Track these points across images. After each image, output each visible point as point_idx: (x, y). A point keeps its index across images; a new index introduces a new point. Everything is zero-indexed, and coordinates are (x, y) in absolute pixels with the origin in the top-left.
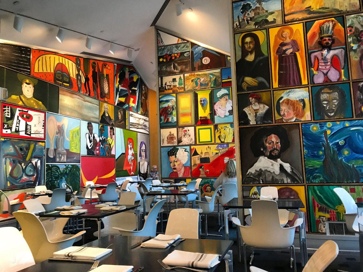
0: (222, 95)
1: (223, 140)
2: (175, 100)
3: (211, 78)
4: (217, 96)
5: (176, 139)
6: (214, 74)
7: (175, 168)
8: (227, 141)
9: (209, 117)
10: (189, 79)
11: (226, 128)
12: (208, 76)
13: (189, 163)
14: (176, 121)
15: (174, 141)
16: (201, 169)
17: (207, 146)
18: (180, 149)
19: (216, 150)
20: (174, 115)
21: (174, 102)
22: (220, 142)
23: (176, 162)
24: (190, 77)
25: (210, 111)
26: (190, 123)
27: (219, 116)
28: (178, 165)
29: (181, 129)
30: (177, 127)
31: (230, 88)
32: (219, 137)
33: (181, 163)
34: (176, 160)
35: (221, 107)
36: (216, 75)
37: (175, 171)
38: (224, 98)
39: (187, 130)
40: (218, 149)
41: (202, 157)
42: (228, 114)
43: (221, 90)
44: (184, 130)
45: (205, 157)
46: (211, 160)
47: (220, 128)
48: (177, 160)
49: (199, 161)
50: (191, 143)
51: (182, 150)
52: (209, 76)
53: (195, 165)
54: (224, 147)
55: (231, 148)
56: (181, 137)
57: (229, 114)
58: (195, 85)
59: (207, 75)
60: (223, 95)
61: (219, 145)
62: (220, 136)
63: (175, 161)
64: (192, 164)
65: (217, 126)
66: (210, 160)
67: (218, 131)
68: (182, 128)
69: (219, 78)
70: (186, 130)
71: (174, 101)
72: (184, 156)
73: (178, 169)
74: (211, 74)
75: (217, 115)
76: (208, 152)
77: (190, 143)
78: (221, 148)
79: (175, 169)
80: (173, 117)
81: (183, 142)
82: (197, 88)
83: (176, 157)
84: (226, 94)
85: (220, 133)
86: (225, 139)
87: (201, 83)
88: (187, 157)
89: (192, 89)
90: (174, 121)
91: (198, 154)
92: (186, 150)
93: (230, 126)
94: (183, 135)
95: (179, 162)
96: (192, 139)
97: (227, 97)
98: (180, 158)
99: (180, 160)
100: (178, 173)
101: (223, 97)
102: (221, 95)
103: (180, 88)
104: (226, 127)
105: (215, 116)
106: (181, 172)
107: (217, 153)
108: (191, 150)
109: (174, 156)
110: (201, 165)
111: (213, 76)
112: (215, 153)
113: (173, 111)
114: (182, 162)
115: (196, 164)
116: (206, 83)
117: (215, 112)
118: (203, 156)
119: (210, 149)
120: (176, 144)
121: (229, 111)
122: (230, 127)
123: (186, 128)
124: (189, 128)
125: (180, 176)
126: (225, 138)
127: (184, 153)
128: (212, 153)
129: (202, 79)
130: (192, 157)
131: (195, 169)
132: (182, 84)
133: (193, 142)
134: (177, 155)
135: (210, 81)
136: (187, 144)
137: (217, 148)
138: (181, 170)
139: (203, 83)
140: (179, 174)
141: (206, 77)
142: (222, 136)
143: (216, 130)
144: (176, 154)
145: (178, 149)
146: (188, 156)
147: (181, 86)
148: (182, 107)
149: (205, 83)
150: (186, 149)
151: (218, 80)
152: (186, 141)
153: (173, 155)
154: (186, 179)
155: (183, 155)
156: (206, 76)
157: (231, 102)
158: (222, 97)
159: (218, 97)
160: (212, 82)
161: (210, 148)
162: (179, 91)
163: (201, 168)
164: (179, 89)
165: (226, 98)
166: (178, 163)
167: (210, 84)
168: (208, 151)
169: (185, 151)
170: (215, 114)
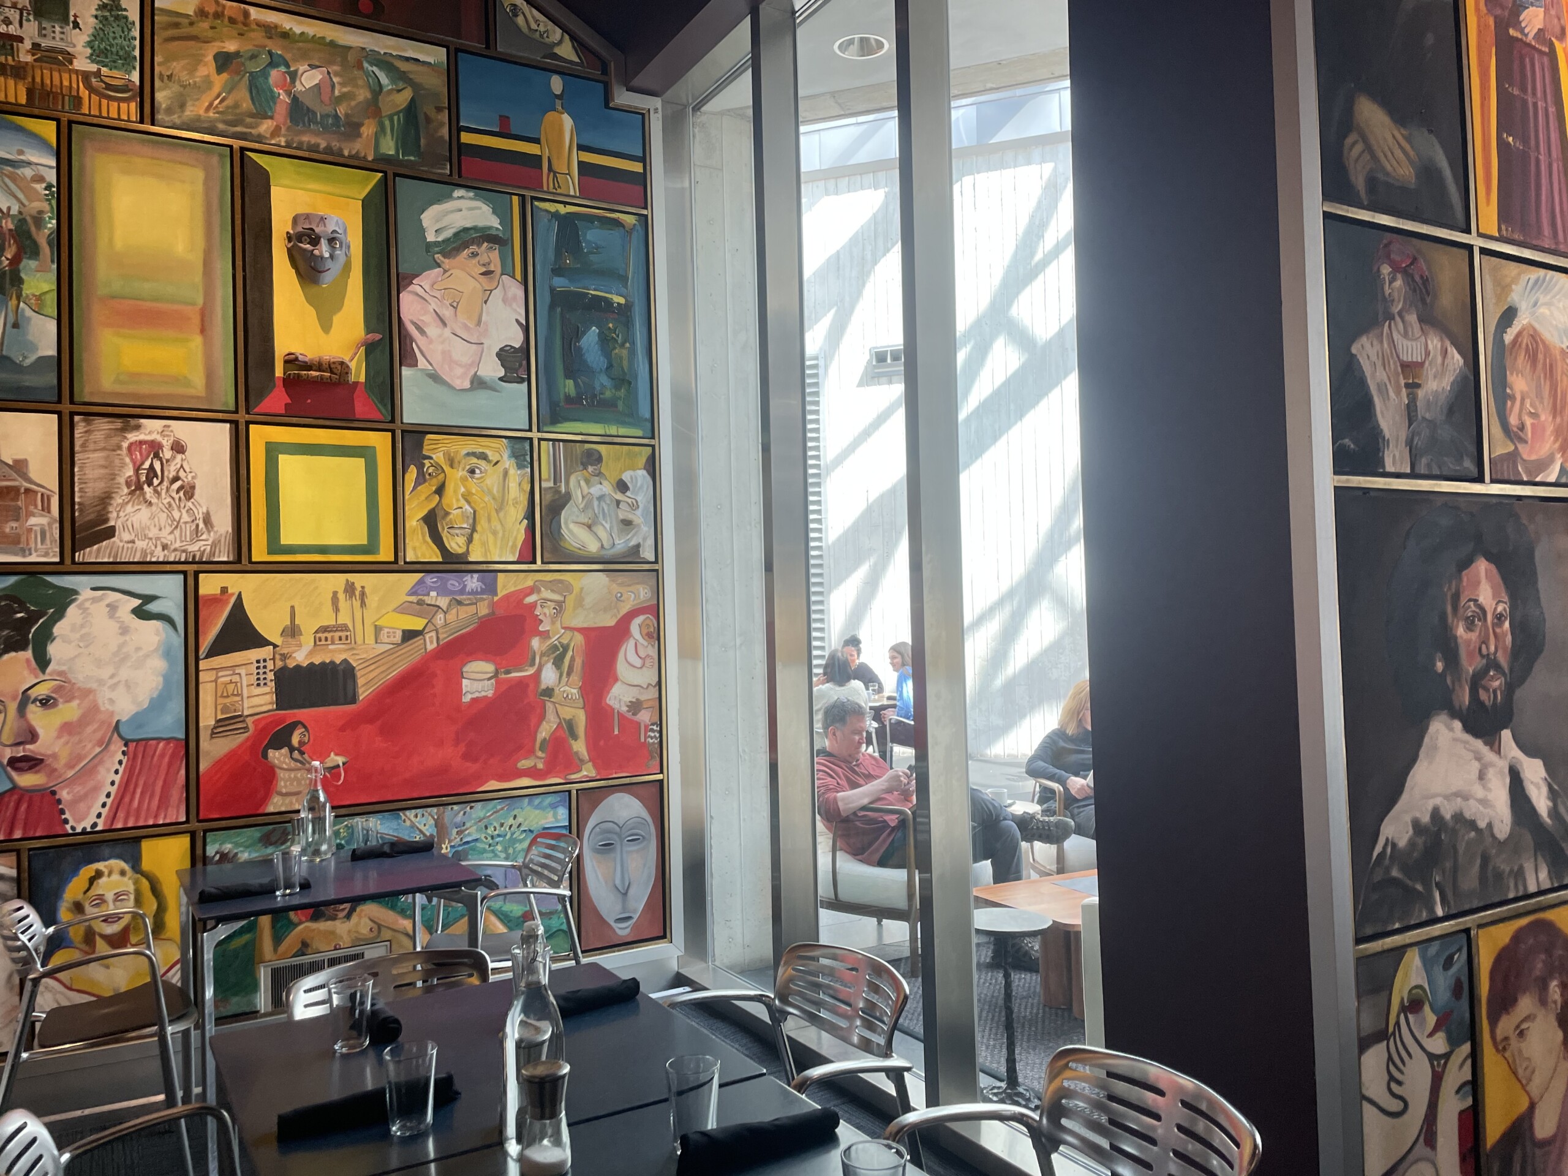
0: (456, 234)
1: (455, 544)
2: (52, 177)
3: (377, 90)
4: (422, 230)
5: (46, 508)
6: (403, 66)
7: (25, 759)
8: (487, 551)
9: (358, 372)
10: (194, 38)
11: (483, 463)
12: (360, 66)
13: (177, 707)
14: (52, 352)
15: (33, 521)
16: (278, 757)
17: (337, 581)
18: (86, 594)
19: (402, 609)
20: (39, 298)
21: (40, 187)
22: (435, 556)
23: (46, 702)
24: (205, 25)
25: (369, 329)
26: (192, 392)
27: (435, 377)
28: (67, 728)
29: (103, 426)
30: (66, 407)
31: (515, 199)
32: (431, 521)
33: (91, 712)
34: (42, 691)
35: (447, 313)
36: (418, 79)
37: (27, 780)
38: (474, 255)
39: (167, 443)
40: (420, 603)
41: (291, 664)
42: (493, 369)
43: (449, 197)
44: (133, 437)
45: (317, 661)
46: (366, 687)
47: (439, 457)
48: (58, 689)
49: (267, 689)
50: (200, 547)
51: (113, 608)
52: (367, 74)
53: (227, 723)
54: (462, 591)
55: (507, 597)
56: (105, 499)
57: (501, 372)
58: (247, 105)
59: (351, 57)
60: (466, 237)
61: (431, 579)
62: (440, 514)
63: (33, 693)
64: (207, 719)
65: (420, 445)
66: (361, 682)
67: (421, 479)
68: (118, 424)
69: (439, 109)
70: (155, 448)
71: (40, 179)
72: (126, 657)
73: (60, 765)
74: (384, 62)
75: (422, 363)
76: (344, 628)
77: (194, 548)
78: (443, 602)
79: (31, 763)
80: (28, 312)
81: (122, 537)
82: (265, 127)
83: (42, 661)
84: (485, 236)
85: (440, 491)
86: (470, 540)
87: (295, 100)
88: (159, 664)
89: (221, 126)
90: (34, 348)
91: (261, 642)
92: (153, 607)
93: (506, 455)
94: (122, 480)
95: (75, 703)
96: (207, 520)
97: (492, 256)
98: (84, 673)
99: (87, 692)
100: (64, 795)
101: (465, 245)
102: (448, 234)
103: (109, 87)
104: (483, 457)
105: (406, 372)
106: (96, 789)
107: (409, 635)
108: (193, 602)
109: (28, 654)
110: (282, 719)
111: (393, 81)
112: (399, 634)
113: (28, 265)
114: (104, 706)
115: (239, 718)
116: (341, 111)
117: (405, 339)
118: (301, 656)
119: (363, 604)
120: (46, 552)
121: (504, 355)
122: (508, 463)
123: (151, 429)
124: (182, 430)
125: (87, 824)
126: (474, 529)
127: (125, 630)
128: (378, 629)
129: (309, 79)
130: (203, 665)
131: (231, 755)
132: (128, 58)
133: (214, 545)
134: (52, 649)
135: (373, 107)
136: (159, 555)
137: (414, 599)
138: (90, 770)
139: (320, 110)
140: (76, 801)
141: (336, 68)
142: (455, 513)
143: (412, 473)
144: (46, 636)
145: (67, 597)
146: (167, 654)
147: (115, 73)
148: (119, 244)
149: (328, 109)
150: (149, 599)
151: (428, 120)
152: (153, 532)
153: (16, 645)
154: (138, 840)
155: (121, 646)
156: (345, 59)
157: (515, 298)
158: (457, 250)
159: (431, 237)
160: (387, 123)
161: (363, 594)
162: (90, 105)
163: (278, 748)
164: (91, 90)
165: (484, 258)
166: (69, 711)
167: (368, 130)
168: (344, 618)
169: (140, 613)
170: (408, 357)
